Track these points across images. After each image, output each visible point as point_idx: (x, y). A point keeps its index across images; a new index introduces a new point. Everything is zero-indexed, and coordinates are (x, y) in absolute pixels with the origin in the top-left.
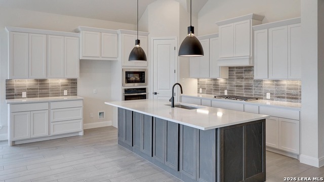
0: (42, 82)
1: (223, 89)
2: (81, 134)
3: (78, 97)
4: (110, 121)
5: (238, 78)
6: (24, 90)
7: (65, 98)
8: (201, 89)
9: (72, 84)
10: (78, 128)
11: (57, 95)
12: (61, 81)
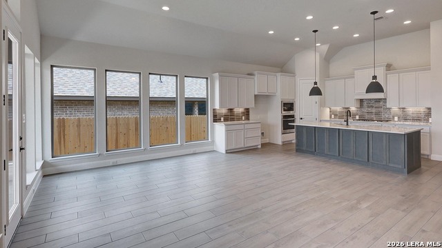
0: (231, 110)
1: (355, 115)
2: (260, 147)
3: (250, 121)
4: (267, 139)
5: (368, 107)
6: (222, 116)
7: (243, 122)
8: (333, 116)
9: (247, 113)
10: (257, 142)
11: (239, 119)
12: (241, 110)
